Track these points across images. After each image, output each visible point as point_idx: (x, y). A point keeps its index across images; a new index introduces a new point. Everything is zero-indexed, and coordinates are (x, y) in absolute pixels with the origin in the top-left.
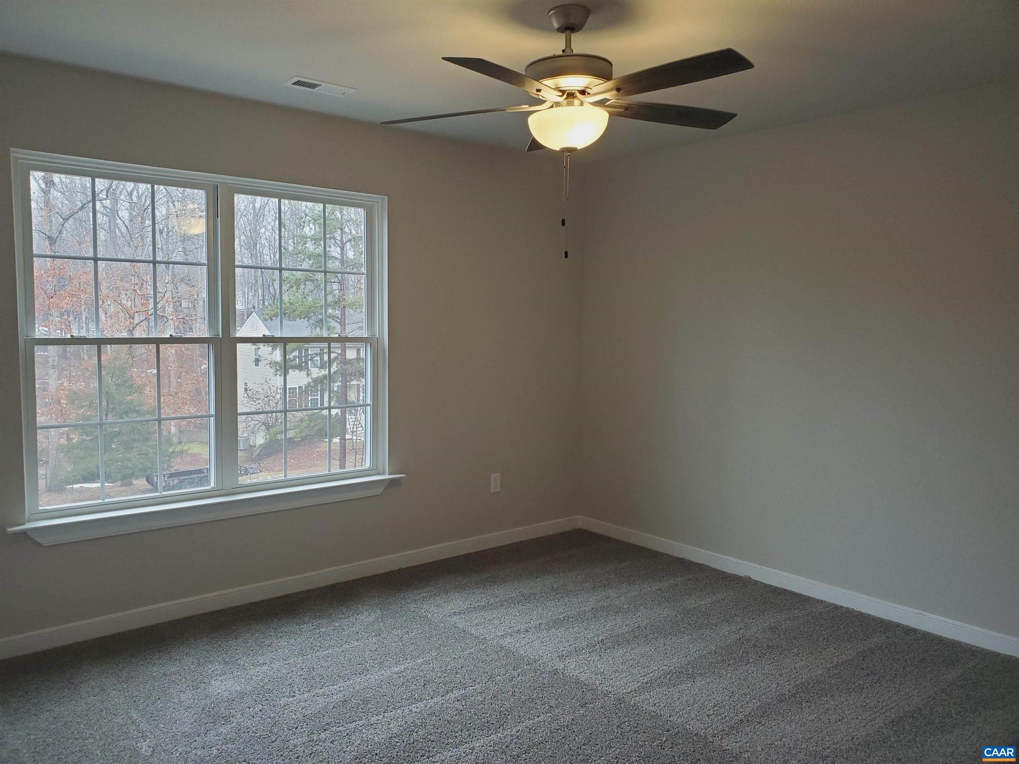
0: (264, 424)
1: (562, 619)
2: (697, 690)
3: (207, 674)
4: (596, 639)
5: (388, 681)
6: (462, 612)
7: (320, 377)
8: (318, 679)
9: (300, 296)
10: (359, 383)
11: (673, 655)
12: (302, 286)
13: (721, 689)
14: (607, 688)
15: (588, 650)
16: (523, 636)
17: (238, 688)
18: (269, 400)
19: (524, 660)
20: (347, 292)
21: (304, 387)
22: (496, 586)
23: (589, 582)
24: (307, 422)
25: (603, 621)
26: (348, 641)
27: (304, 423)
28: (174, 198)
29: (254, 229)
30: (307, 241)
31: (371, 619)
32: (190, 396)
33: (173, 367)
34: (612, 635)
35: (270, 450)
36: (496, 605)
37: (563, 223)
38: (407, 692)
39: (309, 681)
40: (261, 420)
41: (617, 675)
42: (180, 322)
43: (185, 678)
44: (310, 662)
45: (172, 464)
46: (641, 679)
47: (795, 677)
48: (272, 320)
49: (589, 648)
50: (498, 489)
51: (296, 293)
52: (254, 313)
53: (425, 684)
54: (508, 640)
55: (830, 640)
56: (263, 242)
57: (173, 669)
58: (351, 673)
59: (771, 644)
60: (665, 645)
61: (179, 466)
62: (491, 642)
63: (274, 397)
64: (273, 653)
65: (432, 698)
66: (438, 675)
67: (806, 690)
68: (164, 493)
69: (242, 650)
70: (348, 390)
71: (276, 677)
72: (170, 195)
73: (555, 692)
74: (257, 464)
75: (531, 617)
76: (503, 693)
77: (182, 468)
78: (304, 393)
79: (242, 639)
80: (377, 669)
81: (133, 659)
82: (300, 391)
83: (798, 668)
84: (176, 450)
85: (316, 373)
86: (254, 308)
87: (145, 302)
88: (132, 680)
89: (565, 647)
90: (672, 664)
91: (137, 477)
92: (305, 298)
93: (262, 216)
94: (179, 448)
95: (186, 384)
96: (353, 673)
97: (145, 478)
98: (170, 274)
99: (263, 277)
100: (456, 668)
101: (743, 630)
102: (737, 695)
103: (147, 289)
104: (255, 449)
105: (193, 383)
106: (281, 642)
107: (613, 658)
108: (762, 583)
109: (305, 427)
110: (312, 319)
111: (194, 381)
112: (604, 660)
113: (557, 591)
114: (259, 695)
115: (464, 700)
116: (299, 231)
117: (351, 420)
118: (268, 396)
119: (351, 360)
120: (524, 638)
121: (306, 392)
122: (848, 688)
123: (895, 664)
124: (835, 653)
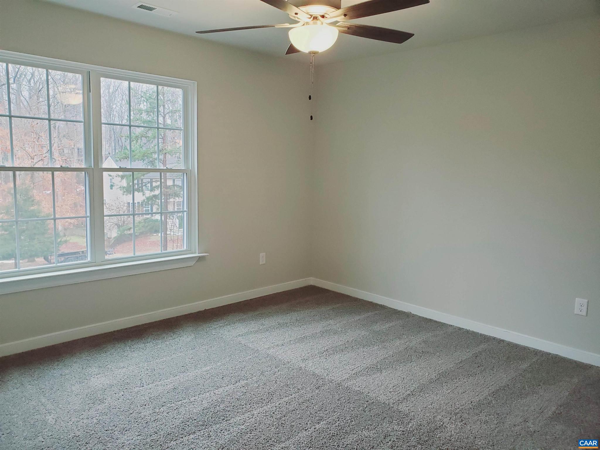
0: (116, 224)
1: (303, 338)
2: (383, 378)
3: (88, 374)
4: (323, 349)
5: (201, 376)
6: (244, 334)
7: (151, 196)
8: (157, 376)
9: (138, 146)
10: (174, 200)
11: (368, 358)
12: (139, 141)
13: (397, 377)
14: (331, 378)
15: (319, 356)
16: (281, 348)
17: (108, 382)
18: (120, 210)
19: (281, 362)
20: (167, 144)
21: (140, 203)
22: (263, 319)
23: (318, 316)
24: (143, 224)
25: (327, 338)
26: (175, 353)
27: (141, 224)
28: (58, 85)
29: (109, 106)
30: (143, 113)
31: (188, 339)
32: (70, 208)
33: (59, 189)
34: (332, 347)
35: (120, 240)
36: (264, 330)
37: (310, 98)
38: (212, 382)
39: (152, 377)
40: (114, 222)
41: (337, 370)
42: (63, 162)
43: (75, 377)
44: (152, 366)
45: (60, 249)
46: (350, 372)
47: (439, 369)
48: (121, 161)
49: (320, 354)
50: (264, 262)
51: (136, 145)
52: (109, 157)
53: (223, 378)
54: (271, 350)
55: (457, 348)
56: (115, 114)
57: (67, 371)
58: (178, 371)
59: (424, 351)
60: (363, 352)
61: (64, 250)
62: (261, 352)
63: (122, 208)
64: (129, 361)
65: (227, 386)
66: (231, 372)
67: (445, 376)
68: (58, 264)
69: (110, 359)
70: (168, 205)
71: (131, 375)
72: (55, 82)
73: (300, 380)
74: (112, 249)
75: (285, 337)
76: (270, 382)
77: (66, 251)
78: (141, 206)
79: (109, 353)
80: (193, 369)
81: (40, 366)
82: (139, 205)
83: (440, 364)
84: (62, 240)
85: (148, 194)
86: (109, 154)
87: (41, 149)
88: (41, 379)
89: (305, 354)
90: (368, 363)
91: (38, 257)
92: (141, 147)
93: (114, 97)
94: (64, 239)
95: (68, 200)
96: (178, 372)
97: (43, 257)
98: (56, 132)
99: (115, 135)
100: (241, 368)
101: (408, 343)
102: (406, 380)
103: (42, 141)
104: (111, 240)
105: (72, 199)
106: (134, 354)
107: (334, 360)
108: (418, 316)
109: (142, 226)
110: (145, 161)
111: (73, 198)
112: (329, 361)
113: (299, 322)
114: (122, 386)
115: (247, 386)
116: (137, 107)
117: (170, 223)
118: (118, 208)
119: (170, 186)
120: (281, 349)
121: (142, 205)
122: (467, 374)
123: (493, 360)
124: (460, 355)
